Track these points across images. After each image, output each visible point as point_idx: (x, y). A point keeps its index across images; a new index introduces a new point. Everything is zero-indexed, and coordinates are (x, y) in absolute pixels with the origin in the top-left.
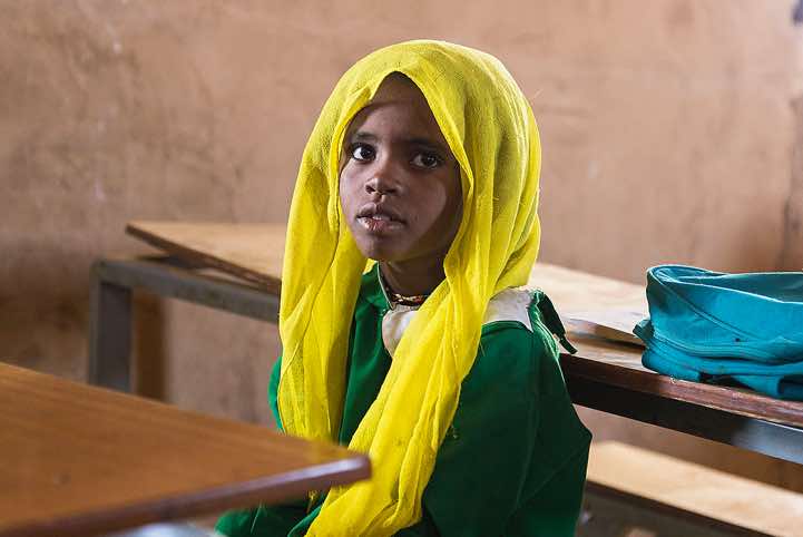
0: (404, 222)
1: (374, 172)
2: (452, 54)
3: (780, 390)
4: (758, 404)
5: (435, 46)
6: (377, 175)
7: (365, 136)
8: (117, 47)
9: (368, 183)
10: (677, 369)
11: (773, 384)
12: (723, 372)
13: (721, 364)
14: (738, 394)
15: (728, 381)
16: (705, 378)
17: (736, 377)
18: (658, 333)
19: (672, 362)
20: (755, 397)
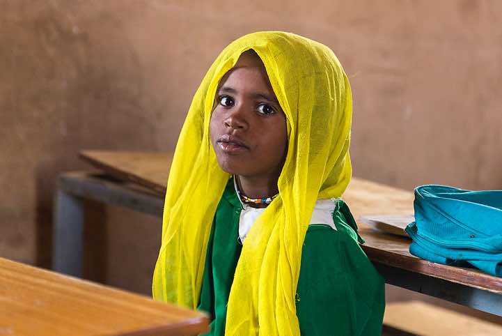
0: (248, 148)
1: (231, 114)
2: (291, 40)
3: (497, 270)
4: (483, 280)
5: (283, 35)
6: (231, 116)
7: (228, 89)
8: (75, 30)
9: (226, 121)
10: (432, 256)
11: (492, 267)
12: (461, 258)
13: (459, 252)
14: (472, 273)
15: (465, 264)
16: (450, 262)
17: (470, 262)
18: (420, 232)
19: (428, 251)
20: (482, 275)
